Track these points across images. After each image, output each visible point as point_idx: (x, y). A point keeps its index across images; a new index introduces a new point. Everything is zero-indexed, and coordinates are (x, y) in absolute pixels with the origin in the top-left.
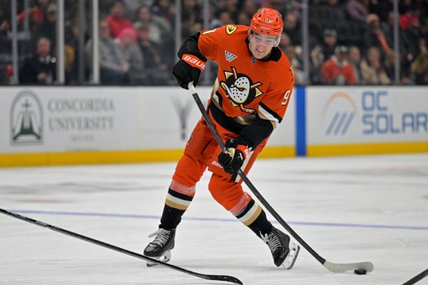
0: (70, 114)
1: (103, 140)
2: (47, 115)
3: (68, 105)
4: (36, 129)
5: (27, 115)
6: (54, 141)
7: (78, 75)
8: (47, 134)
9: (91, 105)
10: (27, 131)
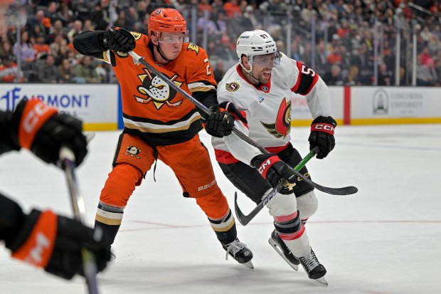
0: (401, 100)
1: (417, 113)
2: (390, 100)
3: (400, 96)
4: (385, 106)
5: (381, 101)
6: (394, 113)
7: (406, 82)
8: (390, 110)
9: (411, 96)
10: (381, 108)
